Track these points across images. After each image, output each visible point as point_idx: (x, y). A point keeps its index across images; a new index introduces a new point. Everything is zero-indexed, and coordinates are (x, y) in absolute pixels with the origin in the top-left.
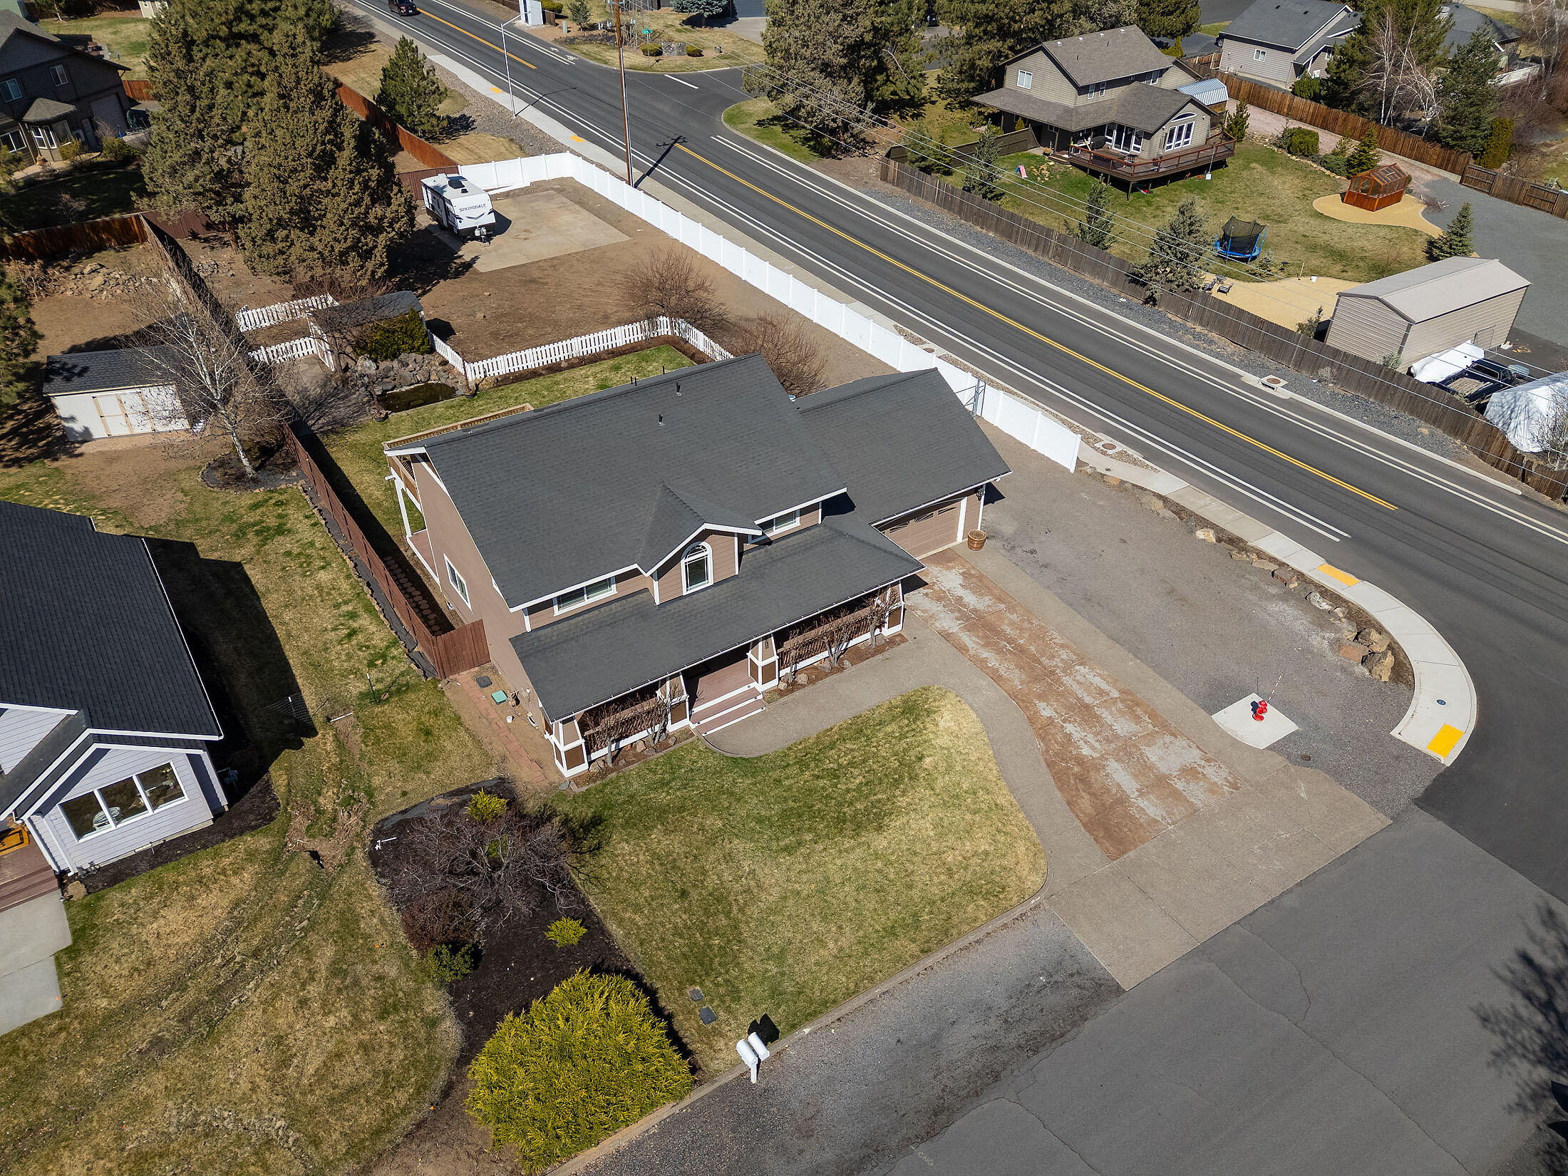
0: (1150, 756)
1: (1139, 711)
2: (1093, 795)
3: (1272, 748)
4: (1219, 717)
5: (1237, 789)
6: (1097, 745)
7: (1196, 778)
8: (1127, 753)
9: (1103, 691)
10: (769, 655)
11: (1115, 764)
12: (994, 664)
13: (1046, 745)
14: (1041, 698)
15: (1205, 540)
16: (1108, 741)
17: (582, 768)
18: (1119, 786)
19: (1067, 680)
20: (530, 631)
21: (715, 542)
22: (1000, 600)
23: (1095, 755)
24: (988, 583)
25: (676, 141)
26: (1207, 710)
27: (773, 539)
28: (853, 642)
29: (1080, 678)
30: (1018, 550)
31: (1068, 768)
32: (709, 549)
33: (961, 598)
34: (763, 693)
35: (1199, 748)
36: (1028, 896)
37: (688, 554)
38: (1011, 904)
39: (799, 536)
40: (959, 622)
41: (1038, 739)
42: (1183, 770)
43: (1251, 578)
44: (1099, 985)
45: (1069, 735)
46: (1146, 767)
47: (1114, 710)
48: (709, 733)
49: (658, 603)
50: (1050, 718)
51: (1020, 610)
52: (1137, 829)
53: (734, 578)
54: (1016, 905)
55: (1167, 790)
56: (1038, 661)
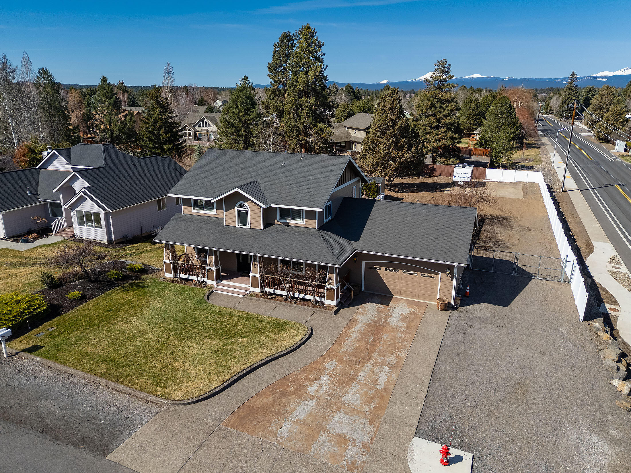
0: (337, 416)
4: (416, 440)
5: (350, 470)
7: (339, 444)
8: (328, 406)
9: (376, 382)
10: (255, 272)
11: (312, 403)
12: (349, 339)
13: (300, 373)
14: (340, 361)
15: (615, 387)
16: (331, 395)
17: (171, 276)
18: (293, 410)
19: (369, 366)
20: (183, 213)
21: (252, 206)
22: (408, 327)
23: (312, 393)
24: (417, 321)
25: (618, 185)
26: (419, 433)
27: (290, 225)
28: (307, 297)
29: (377, 370)
30: (464, 322)
31: (289, 386)
32: (248, 208)
33: (391, 316)
34: (251, 292)
35: (372, 439)
36: (165, 397)
37: (239, 206)
38: (154, 393)
39: (303, 229)
40: (370, 321)
41: (302, 369)
42: (340, 436)
43: (610, 418)
44: (107, 446)
45: (319, 379)
46: (324, 418)
47: (364, 390)
48: (216, 291)
49: (225, 225)
50: (325, 368)
51: (408, 336)
52: (260, 428)
53: (259, 230)
54: (155, 395)
55: (311, 433)
56: (371, 352)
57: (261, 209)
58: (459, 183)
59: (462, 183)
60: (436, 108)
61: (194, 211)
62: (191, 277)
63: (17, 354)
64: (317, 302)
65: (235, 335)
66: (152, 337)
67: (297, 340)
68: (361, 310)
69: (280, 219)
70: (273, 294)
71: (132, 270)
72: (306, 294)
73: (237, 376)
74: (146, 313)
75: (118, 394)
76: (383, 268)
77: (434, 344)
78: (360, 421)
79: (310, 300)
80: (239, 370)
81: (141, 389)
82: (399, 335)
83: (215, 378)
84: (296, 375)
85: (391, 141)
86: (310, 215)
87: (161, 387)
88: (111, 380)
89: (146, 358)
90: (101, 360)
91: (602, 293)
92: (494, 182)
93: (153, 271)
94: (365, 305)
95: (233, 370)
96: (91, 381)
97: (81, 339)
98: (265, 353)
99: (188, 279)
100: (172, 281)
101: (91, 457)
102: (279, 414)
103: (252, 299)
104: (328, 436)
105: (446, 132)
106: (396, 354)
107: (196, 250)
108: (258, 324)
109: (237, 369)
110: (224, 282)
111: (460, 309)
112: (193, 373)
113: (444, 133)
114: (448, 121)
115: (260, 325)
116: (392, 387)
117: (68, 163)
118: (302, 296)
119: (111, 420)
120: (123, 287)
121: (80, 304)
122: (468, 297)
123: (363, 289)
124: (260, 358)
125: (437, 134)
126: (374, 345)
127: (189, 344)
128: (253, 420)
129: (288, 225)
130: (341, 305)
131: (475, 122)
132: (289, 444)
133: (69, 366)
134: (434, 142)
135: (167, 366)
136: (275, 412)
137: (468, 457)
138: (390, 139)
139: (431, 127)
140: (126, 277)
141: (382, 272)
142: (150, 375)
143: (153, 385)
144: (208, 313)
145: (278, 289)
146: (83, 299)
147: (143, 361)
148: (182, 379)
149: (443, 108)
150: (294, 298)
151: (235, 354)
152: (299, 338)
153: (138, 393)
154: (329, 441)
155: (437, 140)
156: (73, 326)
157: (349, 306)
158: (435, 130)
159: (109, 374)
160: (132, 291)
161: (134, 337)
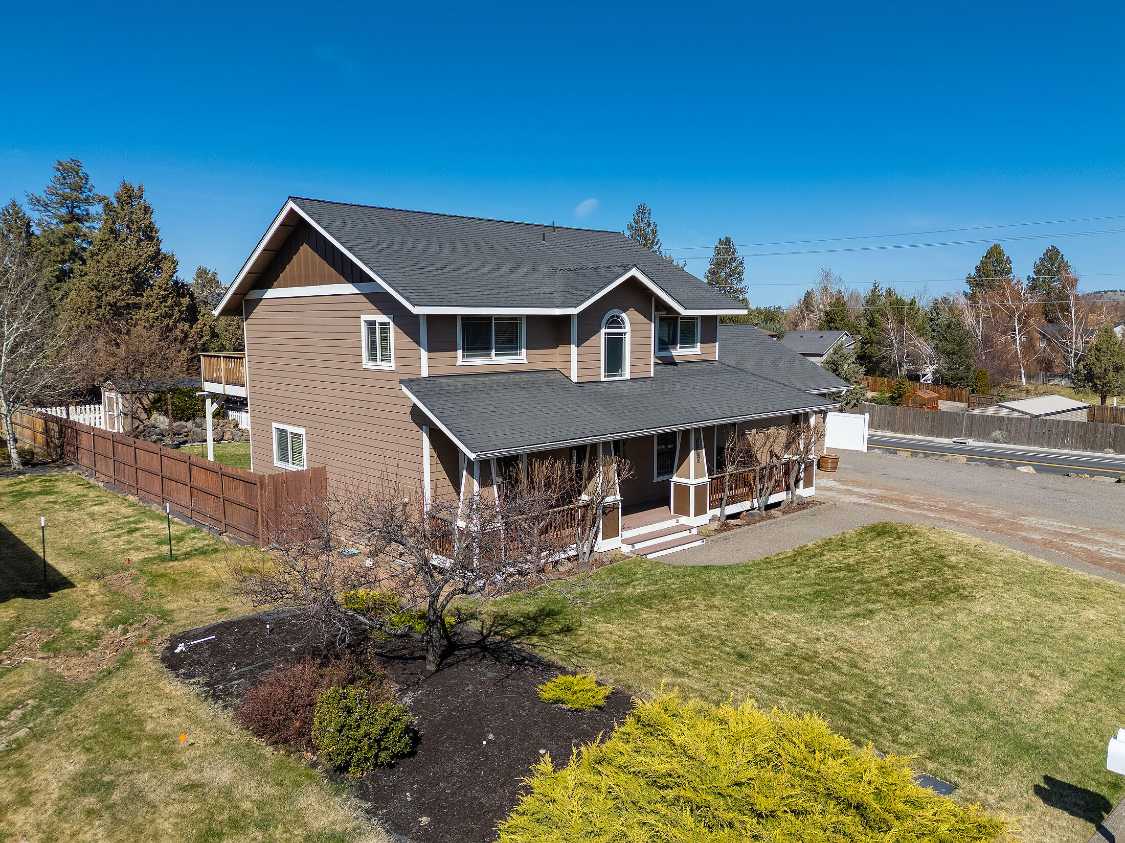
10: (700, 473)
20: (426, 376)
21: (635, 320)
27: (677, 360)
32: (628, 324)
34: (697, 528)
37: (607, 323)
48: (650, 556)
49: (575, 381)
53: (649, 379)
61: (461, 360)
69: (659, 350)
129: (673, 362)
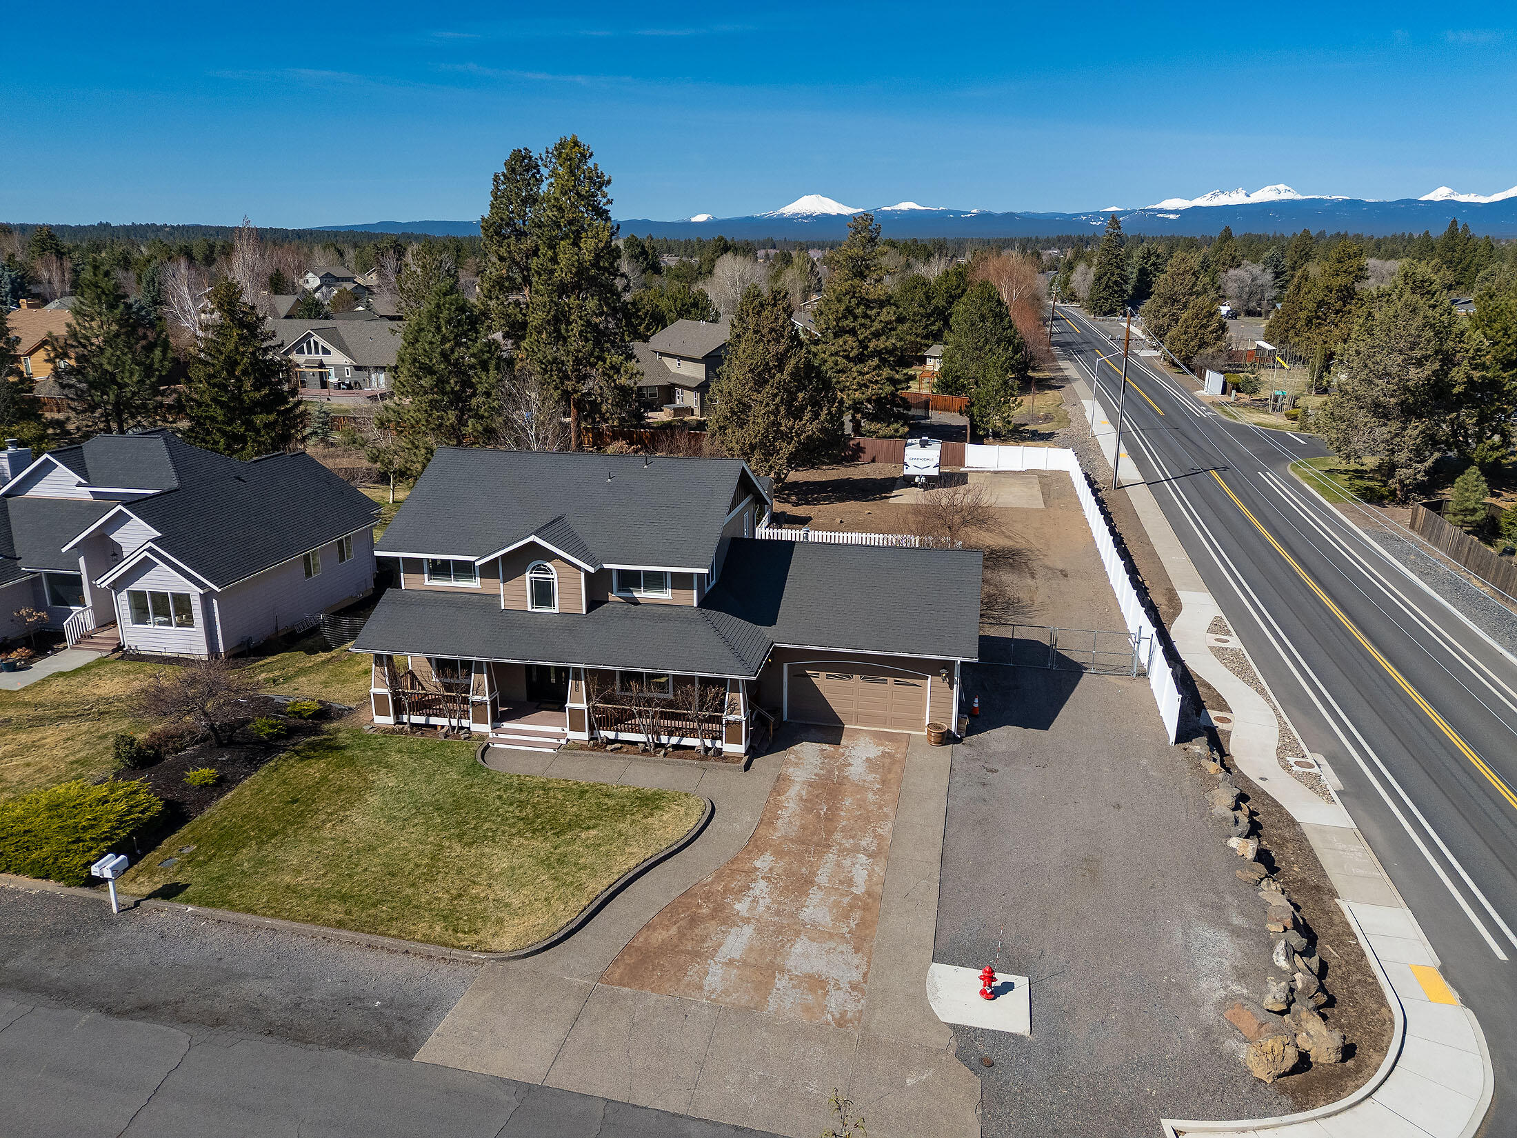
0: (797, 946)
1: (857, 915)
2: (682, 935)
3: (954, 1027)
4: (937, 968)
5: (840, 1026)
6: (761, 909)
7: (812, 990)
8: (779, 931)
9: (850, 882)
10: (578, 700)
11: (748, 930)
12: (785, 814)
13: (712, 882)
14: (779, 854)
15: (1234, 850)
16: (778, 913)
17: (389, 720)
18: (720, 945)
19: (831, 857)
20: (403, 588)
21: (561, 569)
22: (883, 782)
23: (745, 914)
24: (897, 768)
25: (1215, 469)
26: (939, 957)
27: (640, 601)
28: (687, 741)
29: (847, 862)
30: (979, 763)
31: (699, 906)
32: (554, 573)
33: (850, 765)
34: (568, 740)
35: (865, 975)
36: (478, 948)
37: (533, 569)
38: (456, 943)
39: (668, 609)
40: (814, 777)
41: (714, 875)
42: (811, 977)
43: (1229, 898)
44: (405, 1040)
45: (749, 888)
46: (776, 951)
47: (832, 898)
48: (496, 745)
49: (503, 608)
50: (756, 869)
51: (888, 797)
52: (669, 980)
53: (579, 616)
54: (458, 947)
55: (760, 978)
56: (830, 833)
57: (583, 574)
58: (917, 480)
59: (923, 478)
60: (856, 318)
61: (428, 582)
62: (433, 721)
63: (137, 904)
64: (707, 749)
65: (570, 826)
66: (406, 844)
67: (691, 824)
68: (792, 757)
69: (619, 591)
70: (615, 741)
71: (299, 714)
72: (683, 736)
73: (601, 898)
74: (374, 800)
75: (385, 955)
76: (823, 674)
77: (935, 807)
78: (839, 950)
79: (693, 748)
80: (601, 888)
81: (427, 941)
82: (871, 797)
83: (562, 907)
84: (706, 885)
85: (778, 400)
86: (681, 581)
87: (465, 933)
88: (363, 931)
89: (413, 885)
90: (323, 897)
91: (1201, 690)
92: (983, 472)
93: (341, 714)
94: (796, 747)
95: (589, 889)
96: (319, 937)
97: (262, 862)
98: (637, 854)
99: (427, 725)
100: (393, 732)
101: (386, 1062)
102: (697, 955)
103: (575, 755)
104: (791, 980)
105: (877, 367)
106: (874, 831)
107: (434, 662)
108: (606, 800)
109: (598, 886)
110: (506, 725)
111: (966, 740)
112: (516, 902)
113: (874, 369)
114: (882, 346)
115: (611, 803)
116: (878, 889)
117: (83, 481)
118: (674, 740)
119: (392, 999)
120: (297, 753)
121: (221, 795)
122: (977, 716)
123: (785, 718)
124: (632, 863)
125: (861, 373)
126: (831, 820)
127: (487, 850)
128: (653, 970)
129: (636, 602)
130: (754, 752)
131: (925, 332)
132: (728, 1000)
133: (264, 915)
134: (856, 390)
135: (460, 896)
136: (689, 953)
137: (1021, 982)
138: (775, 395)
139: (847, 357)
140: (292, 732)
141: (822, 682)
142: (434, 913)
143: (447, 930)
144: (499, 790)
145: (625, 731)
146: (222, 784)
147: (409, 891)
148: (500, 915)
149: (870, 317)
150: (662, 746)
151: (582, 860)
152: (694, 821)
153: (426, 948)
154: (794, 987)
155: (860, 386)
156: (228, 839)
157: (768, 752)
158: (856, 365)
159: (353, 920)
160: (319, 758)
161: (371, 848)
